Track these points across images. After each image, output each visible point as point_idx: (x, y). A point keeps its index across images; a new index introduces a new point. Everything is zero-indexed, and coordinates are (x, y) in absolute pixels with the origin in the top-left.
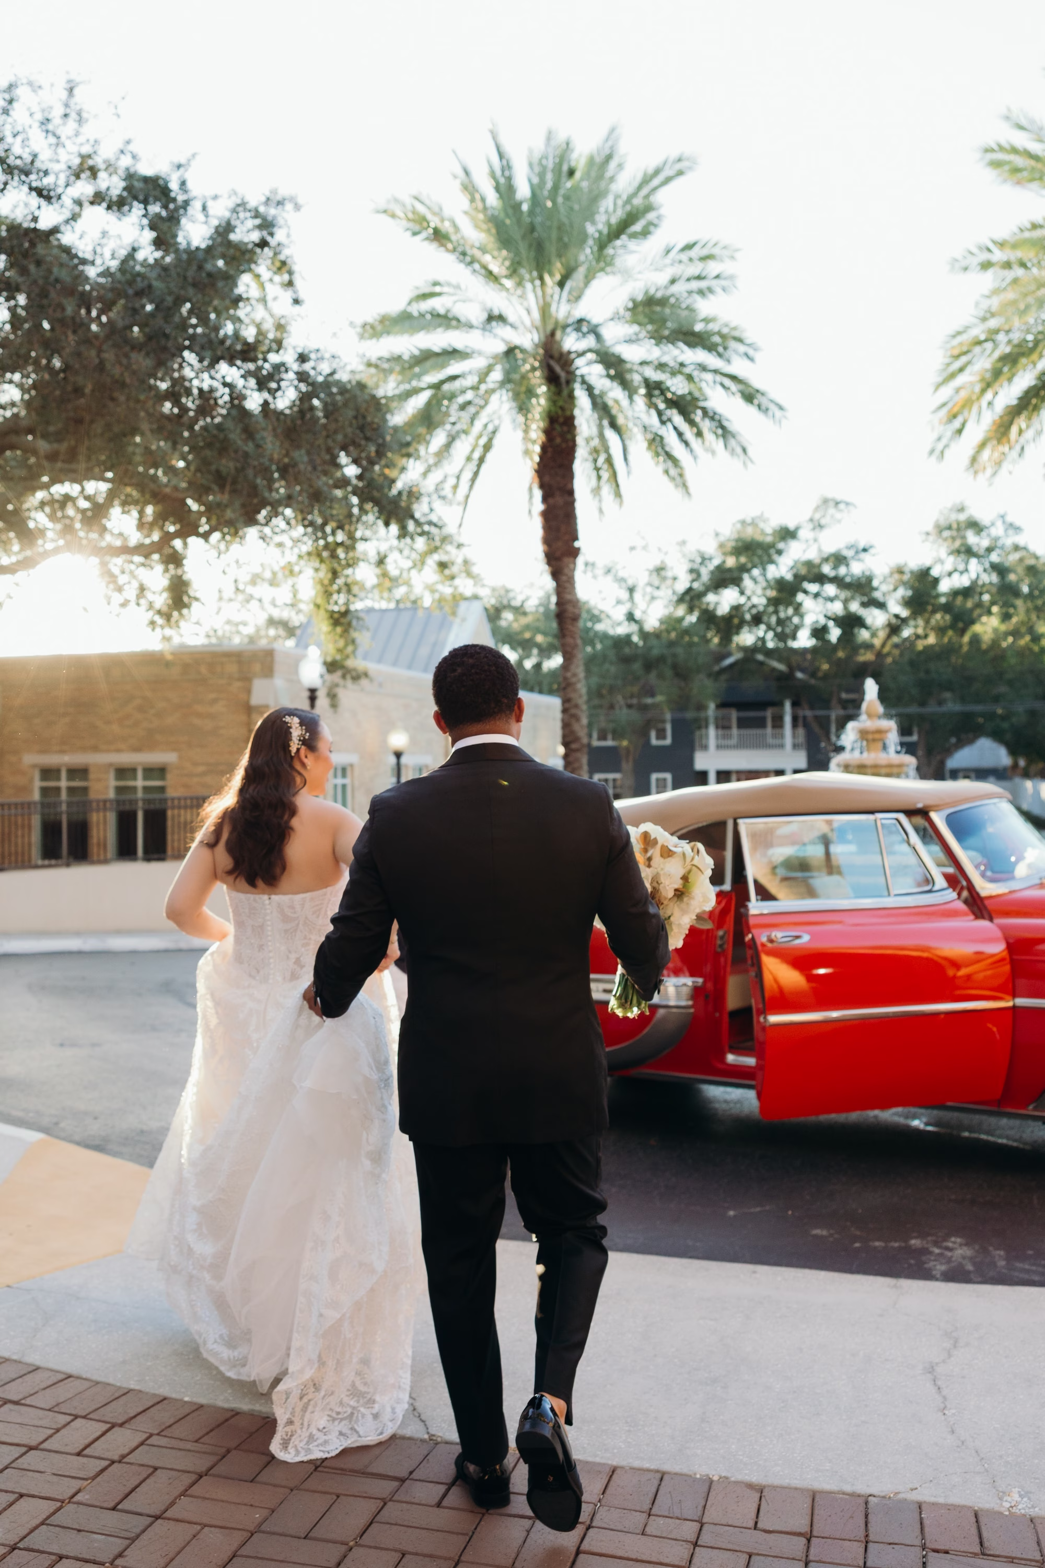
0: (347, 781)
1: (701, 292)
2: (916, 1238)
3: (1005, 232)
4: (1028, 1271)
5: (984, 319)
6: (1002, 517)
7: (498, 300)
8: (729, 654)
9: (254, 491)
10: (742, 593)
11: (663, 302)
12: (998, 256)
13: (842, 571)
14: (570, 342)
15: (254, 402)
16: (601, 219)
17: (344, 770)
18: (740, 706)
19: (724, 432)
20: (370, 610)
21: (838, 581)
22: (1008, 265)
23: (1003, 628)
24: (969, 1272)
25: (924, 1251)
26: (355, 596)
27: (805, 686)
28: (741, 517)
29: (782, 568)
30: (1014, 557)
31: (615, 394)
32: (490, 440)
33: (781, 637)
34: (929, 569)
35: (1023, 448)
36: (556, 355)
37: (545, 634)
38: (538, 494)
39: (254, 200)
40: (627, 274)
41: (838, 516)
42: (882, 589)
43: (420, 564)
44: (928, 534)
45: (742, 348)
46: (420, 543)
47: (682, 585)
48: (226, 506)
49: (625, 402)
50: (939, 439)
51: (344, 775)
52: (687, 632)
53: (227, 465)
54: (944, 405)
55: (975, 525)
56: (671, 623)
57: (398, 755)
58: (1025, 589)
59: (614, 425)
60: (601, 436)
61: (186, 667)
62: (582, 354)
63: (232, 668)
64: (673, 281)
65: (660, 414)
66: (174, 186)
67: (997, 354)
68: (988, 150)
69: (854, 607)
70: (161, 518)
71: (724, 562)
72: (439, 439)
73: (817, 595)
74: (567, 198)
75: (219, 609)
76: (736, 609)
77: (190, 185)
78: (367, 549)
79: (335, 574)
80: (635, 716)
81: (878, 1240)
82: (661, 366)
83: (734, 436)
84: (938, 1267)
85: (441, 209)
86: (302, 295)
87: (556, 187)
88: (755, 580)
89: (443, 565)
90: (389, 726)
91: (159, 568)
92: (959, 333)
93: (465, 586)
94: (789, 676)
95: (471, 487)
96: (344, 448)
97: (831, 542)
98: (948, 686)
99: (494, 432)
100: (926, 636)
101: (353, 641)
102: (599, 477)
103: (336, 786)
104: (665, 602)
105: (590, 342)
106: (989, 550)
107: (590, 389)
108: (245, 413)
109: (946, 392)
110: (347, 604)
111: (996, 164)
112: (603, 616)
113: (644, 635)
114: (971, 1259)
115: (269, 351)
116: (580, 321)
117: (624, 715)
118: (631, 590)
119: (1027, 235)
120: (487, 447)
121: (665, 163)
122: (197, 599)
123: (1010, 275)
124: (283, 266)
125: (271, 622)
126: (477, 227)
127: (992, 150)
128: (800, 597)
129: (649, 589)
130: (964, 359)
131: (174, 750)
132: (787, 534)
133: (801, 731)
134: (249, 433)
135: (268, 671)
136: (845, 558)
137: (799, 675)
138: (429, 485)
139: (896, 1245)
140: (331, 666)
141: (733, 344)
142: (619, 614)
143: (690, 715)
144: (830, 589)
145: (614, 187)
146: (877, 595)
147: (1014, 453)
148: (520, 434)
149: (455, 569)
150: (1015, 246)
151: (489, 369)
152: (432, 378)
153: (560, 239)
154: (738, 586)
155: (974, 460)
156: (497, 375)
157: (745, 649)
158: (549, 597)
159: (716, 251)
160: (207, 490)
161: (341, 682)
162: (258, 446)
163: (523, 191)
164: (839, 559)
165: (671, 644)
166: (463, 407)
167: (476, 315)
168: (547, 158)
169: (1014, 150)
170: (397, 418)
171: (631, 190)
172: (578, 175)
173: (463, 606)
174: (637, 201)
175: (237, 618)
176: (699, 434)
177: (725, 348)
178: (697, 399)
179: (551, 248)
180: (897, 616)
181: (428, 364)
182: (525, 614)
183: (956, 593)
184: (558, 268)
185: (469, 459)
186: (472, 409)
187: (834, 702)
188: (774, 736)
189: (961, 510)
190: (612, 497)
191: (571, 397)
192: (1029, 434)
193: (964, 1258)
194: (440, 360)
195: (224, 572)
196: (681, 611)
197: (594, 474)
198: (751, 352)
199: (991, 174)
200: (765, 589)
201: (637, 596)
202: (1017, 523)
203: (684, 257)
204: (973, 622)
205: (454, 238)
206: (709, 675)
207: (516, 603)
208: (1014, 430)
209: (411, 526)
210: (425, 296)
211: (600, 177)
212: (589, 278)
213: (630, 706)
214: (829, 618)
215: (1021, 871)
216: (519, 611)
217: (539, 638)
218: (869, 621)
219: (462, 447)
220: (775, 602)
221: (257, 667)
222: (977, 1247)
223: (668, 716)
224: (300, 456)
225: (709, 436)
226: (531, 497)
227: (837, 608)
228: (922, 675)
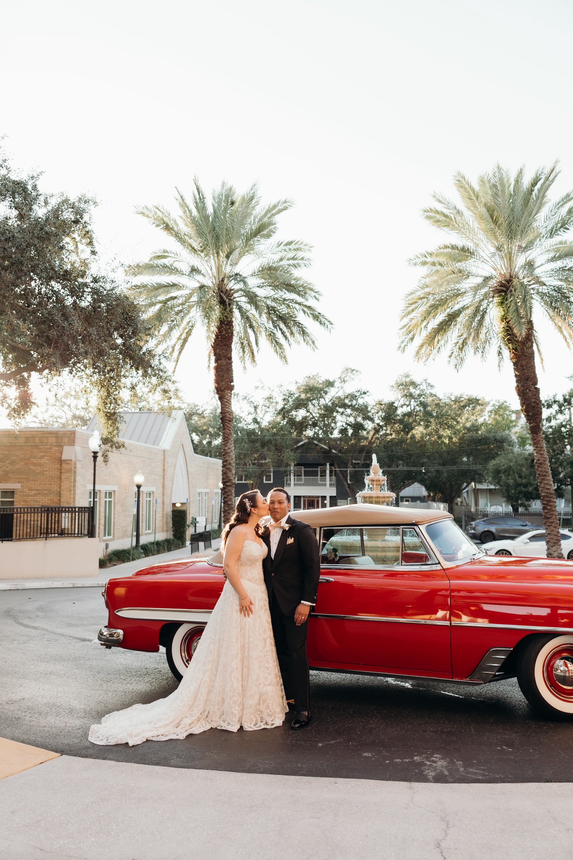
0: (112, 499)
1: (295, 266)
2: (416, 756)
3: (432, 248)
4: (475, 774)
5: (423, 288)
6: (425, 380)
7: (197, 261)
8: (302, 440)
9: (67, 347)
10: (308, 411)
11: (276, 269)
12: (429, 259)
13: (354, 402)
14: (232, 285)
15: (69, 301)
16: (248, 227)
17: (110, 493)
18: (306, 465)
19: (304, 333)
20: (126, 413)
21: (352, 407)
22: (434, 264)
23: (425, 432)
24: (446, 776)
25: (422, 764)
26: (119, 405)
27: (336, 456)
28: (308, 375)
29: (327, 400)
30: (430, 399)
31: (252, 311)
32: (190, 330)
33: (325, 432)
34: (394, 403)
35: (439, 348)
36: (224, 291)
37: (213, 427)
38: (213, 358)
39: (73, 198)
40: (259, 255)
41: (353, 376)
42: (372, 412)
43: (154, 389)
44: (392, 387)
45: (313, 294)
46: (154, 380)
47: (280, 407)
48: (51, 355)
49: (257, 316)
50: (402, 342)
51: (110, 497)
52: (282, 428)
53: (53, 333)
54: (405, 326)
55: (413, 384)
56: (274, 425)
57: (139, 487)
58: (435, 414)
59: (251, 326)
60: (246, 332)
61: (27, 439)
62: (237, 291)
63: (52, 440)
64: (281, 260)
65: (273, 322)
66: (29, 187)
67: (428, 305)
68: (425, 211)
69: (359, 419)
70: (16, 360)
71: (300, 396)
72: (165, 328)
73: (342, 413)
74: (231, 215)
75: (48, 409)
76: (305, 418)
77: (39, 187)
78: (127, 382)
79: (109, 394)
80: (256, 469)
81: (398, 759)
82: (275, 300)
83: (308, 336)
84: (430, 774)
85: (169, 214)
86: (96, 249)
87: (226, 209)
88: (314, 405)
89: (165, 391)
90: (135, 472)
91: (14, 387)
92: (412, 293)
93: (175, 402)
94: (330, 451)
95: (180, 353)
96: (116, 329)
97: (349, 388)
98: (401, 458)
99: (192, 326)
100: (391, 434)
101: (117, 428)
102: (244, 352)
103: (106, 501)
104: (272, 414)
105: (241, 286)
106: (420, 395)
107: (240, 308)
108: (64, 307)
109: (406, 320)
110: (114, 408)
111: (429, 218)
112: (242, 420)
113: (262, 430)
114: (446, 767)
115: (78, 276)
116: (237, 274)
117: (251, 468)
118: (256, 408)
119: (442, 250)
120: (189, 334)
121: (279, 203)
122: (34, 403)
123: (435, 268)
124: (87, 234)
125: (75, 417)
126: (186, 225)
127: (428, 211)
128: (335, 414)
129: (264, 408)
130: (414, 306)
131: (19, 482)
132: (330, 384)
133: (334, 477)
134: (65, 316)
135: (72, 442)
136: (356, 396)
137: (334, 451)
138: (159, 351)
139: (407, 760)
140: (105, 441)
141: (308, 291)
142: (250, 419)
143: (282, 469)
144: (349, 411)
145: (254, 212)
146: (370, 414)
147: (435, 351)
148: (205, 328)
149: (171, 394)
150: (437, 255)
151: (190, 295)
152: (162, 298)
153: (227, 235)
154: (306, 408)
155: (418, 353)
156: (195, 298)
157: (308, 438)
158: (216, 410)
159: (301, 246)
160: (41, 345)
161: (110, 449)
162: (70, 324)
163: (210, 210)
164: (353, 397)
165: (274, 434)
166: (177, 314)
167: (186, 268)
168: (222, 195)
169: (437, 212)
170: (144, 316)
171: (263, 213)
172: (237, 204)
173: (174, 412)
174: (265, 220)
175: (56, 414)
176: (292, 333)
177: (305, 293)
178: (291, 316)
179: (223, 239)
180: (378, 424)
181: (161, 291)
182: (204, 417)
183: (405, 415)
184: (226, 249)
185: (179, 339)
186: (182, 314)
187: (349, 465)
188: (321, 481)
189: (407, 376)
190: (250, 360)
191: (231, 311)
192: (442, 342)
193: (442, 767)
194: (166, 289)
195: (50, 390)
196: (279, 419)
197: (241, 350)
198: (317, 296)
199: (427, 222)
200: (318, 409)
201: (258, 411)
202: (432, 384)
203: (287, 248)
204: (412, 429)
205: (175, 229)
206: (292, 450)
207: (200, 412)
208: (436, 339)
209: (150, 371)
210: (159, 257)
211: (247, 207)
212: (241, 255)
213: (254, 464)
214: (348, 425)
215: (460, 555)
216: (201, 416)
217: (211, 430)
218: (366, 427)
219: (176, 333)
220: (323, 416)
221: (66, 440)
222: (448, 760)
223: (272, 470)
224: (93, 331)
225: (297, 335)
226: (209, 360)
227: (352, 420)
228: (390, 453)
